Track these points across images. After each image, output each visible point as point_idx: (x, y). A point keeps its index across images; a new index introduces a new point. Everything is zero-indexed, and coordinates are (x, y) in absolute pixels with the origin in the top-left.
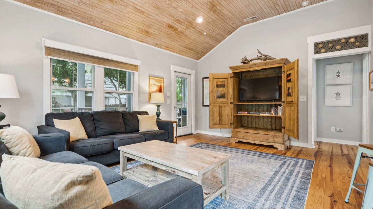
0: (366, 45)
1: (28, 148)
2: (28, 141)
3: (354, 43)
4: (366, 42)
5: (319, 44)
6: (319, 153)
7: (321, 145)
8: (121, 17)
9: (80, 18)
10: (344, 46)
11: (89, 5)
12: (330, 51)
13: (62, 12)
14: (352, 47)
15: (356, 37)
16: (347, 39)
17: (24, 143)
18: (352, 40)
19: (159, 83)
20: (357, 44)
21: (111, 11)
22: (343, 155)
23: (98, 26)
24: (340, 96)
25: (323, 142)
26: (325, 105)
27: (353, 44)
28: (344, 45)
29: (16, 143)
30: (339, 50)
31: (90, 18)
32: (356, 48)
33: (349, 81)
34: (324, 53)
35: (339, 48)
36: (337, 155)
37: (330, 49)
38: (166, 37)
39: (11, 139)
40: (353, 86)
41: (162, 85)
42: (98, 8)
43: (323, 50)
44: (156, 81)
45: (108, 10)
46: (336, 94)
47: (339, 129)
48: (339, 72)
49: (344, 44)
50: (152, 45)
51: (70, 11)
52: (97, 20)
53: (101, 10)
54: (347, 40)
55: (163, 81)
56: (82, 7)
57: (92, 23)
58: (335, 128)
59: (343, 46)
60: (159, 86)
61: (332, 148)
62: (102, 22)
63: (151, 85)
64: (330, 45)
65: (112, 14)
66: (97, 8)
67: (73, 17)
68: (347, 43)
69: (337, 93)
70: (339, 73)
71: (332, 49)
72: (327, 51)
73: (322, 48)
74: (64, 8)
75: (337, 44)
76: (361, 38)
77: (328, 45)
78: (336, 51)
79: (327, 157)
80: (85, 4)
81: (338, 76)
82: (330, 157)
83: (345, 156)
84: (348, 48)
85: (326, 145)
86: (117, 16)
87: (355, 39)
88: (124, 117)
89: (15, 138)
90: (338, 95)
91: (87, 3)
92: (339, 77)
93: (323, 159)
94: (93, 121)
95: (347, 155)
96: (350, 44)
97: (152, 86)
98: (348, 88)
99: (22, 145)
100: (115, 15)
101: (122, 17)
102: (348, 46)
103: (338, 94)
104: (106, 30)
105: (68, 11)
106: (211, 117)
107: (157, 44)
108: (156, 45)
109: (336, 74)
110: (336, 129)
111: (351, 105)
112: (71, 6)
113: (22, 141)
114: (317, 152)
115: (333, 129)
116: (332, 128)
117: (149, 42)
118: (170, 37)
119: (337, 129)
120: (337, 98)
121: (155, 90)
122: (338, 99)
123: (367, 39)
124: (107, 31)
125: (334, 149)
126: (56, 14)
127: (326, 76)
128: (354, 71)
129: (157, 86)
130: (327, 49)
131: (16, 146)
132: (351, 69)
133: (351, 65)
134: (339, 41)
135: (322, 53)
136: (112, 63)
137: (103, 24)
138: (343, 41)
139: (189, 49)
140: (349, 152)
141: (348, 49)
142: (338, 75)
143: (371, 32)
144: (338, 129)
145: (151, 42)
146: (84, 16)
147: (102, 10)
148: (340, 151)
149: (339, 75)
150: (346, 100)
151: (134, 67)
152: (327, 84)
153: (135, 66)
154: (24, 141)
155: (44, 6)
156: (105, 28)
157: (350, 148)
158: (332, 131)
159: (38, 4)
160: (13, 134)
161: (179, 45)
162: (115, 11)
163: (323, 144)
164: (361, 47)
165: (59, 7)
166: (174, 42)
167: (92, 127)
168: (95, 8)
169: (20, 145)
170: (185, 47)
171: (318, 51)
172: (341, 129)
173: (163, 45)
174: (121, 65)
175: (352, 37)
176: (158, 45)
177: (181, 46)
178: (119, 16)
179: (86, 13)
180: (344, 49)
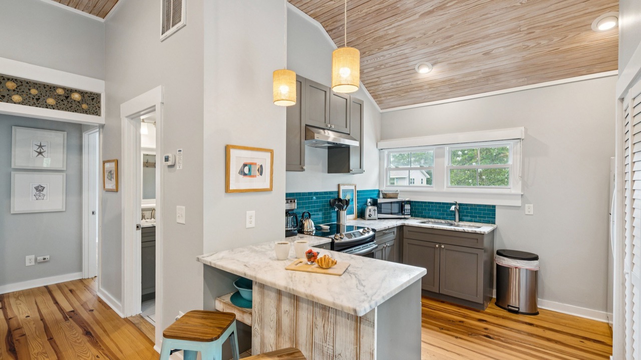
0: (96, 112)
3: (79, 102)
4: (98, 108)
5: (8, 79)
6: (16, 334)
7: (6, 304)
10: (61, 103)
12: (34, 105)
14: (76, 110)
15: (82, 93)
16: (69, 91)
18: (76, 96)
20: (84, 106)
22: (66, 319)
24: (44, 192)
25: (8, 295)
26: (12, 213)
27: (78, 104)
28: (62, 100)
30: (54, 109)
32: (83, 113)
33: (59, 166)
34: (19, 103)
35: (52, 104)
36: (57, 322)
37: (33, 99)
40: (66, 175)
43: (16, 98)
46: (37, 189)
47: (42, 258)
48: (42, 145)
49: (62, 98)
54: (67, 92)
58: (33, 257)
59: (60, 101)
61: (35, 306)
64: (34, 91)
68: (67, 97)
69: (38, 187)
70: (40, 146)
71: (37, 101)
72: (26, 101)
73: (14, 90)
75: (48, 93)
76: (91, 98)
77: (29, 90)
78: (47, 108)
79: (39, 340)
81: (40, 153)
82: (47, 339)
83: (71, 317)
84: (70, 109)
85: (18, 302)
87: (81, 96)
90: (40, 191)
92: (42, 155)
93: (36, 351)
95: (72, 313)
96: (73, 103)
98: (59, 179)
102: (70, 105)
103: (40, 189)
109: (36, 148)
110: (36, 260)
111: (64, 210)
114: (10, 333)
115: (30, 260)
116: (28, 257)
119: (38, 258)
120: (37, 197)
122: (40, 198)
123: (99, 102)
125: (41, 307)
127: (13, 149)
128: (68, 148)
130: (27, 97)
132: (64, 144)
133: (64, 137)
134: (52, 89)
135: (15, 103)
138: (60, 92)
140: (71, 304)
141: (69, 111)
142: (39, 150)
143: (104, 94)
144: (40, 258)
148: (55, 307)
149: (42, 151)
150: (54, 200)
152: (16, 167)
157: (66, 290)
158: (28, 264)
163: (12, 301)
164: (90, 114)
171: (4, 96)
172: (46, 257)
175: (76, 91)
180: (63, 109)
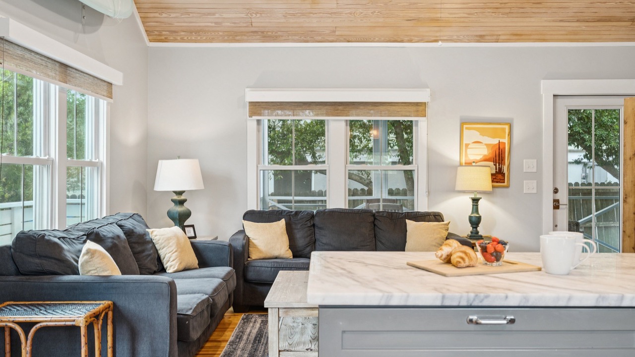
1: (174, 253)
2: (175, 244)
8: (362, 13)
9: (297, 37)
11: (299, 14)
13: (269, 37)
17: (171, 247)
19: (494, 137)
21: (340, 10)
23: (330, 39)
29: (163, 245)
31: (312, 31)
38: (493, 14)
39: (159, 240)
41: (506, 140)
42: (316, 14)
44: (483, 132)
45: (334, 11)
50: (469, 41)
51: (279, 33)
52: (324, 31)
53: (321, 15)
55: (507, 131)
56: (291, 21)
57: (320, 38)
60: (495, 145)
62: (334, 32)
63: (467, 145)
65: (344, 14)
66: (314, 14)
67: (287, 38)
74: (270, 32)
80: (295, 16)
86: (355, 14)
88: (376, 223)
89: (163, 240)
91: (297, 12)
94: (312, 228)
97: (469, 146)
99: (168, 248)
100: (351, 13)
101: (364, 12)
104: (349, 42)
105: (276, 33)
106: (627, 239)
107: (481, 36)
108: (481, 38)
112: (277, 26)
113: (169, 243)
117: (455, 37)
118: (508, 11)
121: (479, 158)
124: (352, 42)
126: (263, 42)
129: (486, 145)
131: (163, 249)
136: (362, 107)
137: (337, 33)
139: (599, 21)
145: (462, 37)
146: (302, 32)
147: (323, 14)
151: (414, 108)
153: (417, 104)
154: (171, 244)
155: (245, 38)
156: (345, 39)
159: (238, 38)
160: (162, 235)
161: (554, 21)
162: (345, 7)
165: (263, 32)
166: (527, 19)
167: (308, 239)
168: (312, 15)
169: (166, 248)
170: (578, 21)
173: (500, 33)
174: (381, 108)
176: (487, 38)
177: (561, 21)
178: (358, 12)
179: (302, 27)
